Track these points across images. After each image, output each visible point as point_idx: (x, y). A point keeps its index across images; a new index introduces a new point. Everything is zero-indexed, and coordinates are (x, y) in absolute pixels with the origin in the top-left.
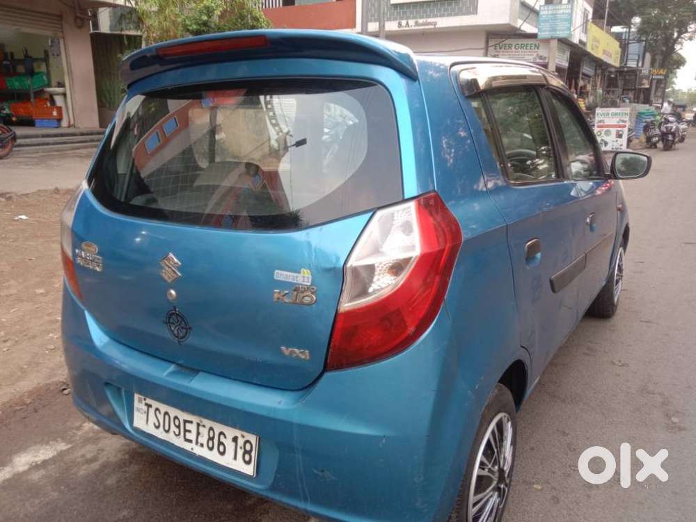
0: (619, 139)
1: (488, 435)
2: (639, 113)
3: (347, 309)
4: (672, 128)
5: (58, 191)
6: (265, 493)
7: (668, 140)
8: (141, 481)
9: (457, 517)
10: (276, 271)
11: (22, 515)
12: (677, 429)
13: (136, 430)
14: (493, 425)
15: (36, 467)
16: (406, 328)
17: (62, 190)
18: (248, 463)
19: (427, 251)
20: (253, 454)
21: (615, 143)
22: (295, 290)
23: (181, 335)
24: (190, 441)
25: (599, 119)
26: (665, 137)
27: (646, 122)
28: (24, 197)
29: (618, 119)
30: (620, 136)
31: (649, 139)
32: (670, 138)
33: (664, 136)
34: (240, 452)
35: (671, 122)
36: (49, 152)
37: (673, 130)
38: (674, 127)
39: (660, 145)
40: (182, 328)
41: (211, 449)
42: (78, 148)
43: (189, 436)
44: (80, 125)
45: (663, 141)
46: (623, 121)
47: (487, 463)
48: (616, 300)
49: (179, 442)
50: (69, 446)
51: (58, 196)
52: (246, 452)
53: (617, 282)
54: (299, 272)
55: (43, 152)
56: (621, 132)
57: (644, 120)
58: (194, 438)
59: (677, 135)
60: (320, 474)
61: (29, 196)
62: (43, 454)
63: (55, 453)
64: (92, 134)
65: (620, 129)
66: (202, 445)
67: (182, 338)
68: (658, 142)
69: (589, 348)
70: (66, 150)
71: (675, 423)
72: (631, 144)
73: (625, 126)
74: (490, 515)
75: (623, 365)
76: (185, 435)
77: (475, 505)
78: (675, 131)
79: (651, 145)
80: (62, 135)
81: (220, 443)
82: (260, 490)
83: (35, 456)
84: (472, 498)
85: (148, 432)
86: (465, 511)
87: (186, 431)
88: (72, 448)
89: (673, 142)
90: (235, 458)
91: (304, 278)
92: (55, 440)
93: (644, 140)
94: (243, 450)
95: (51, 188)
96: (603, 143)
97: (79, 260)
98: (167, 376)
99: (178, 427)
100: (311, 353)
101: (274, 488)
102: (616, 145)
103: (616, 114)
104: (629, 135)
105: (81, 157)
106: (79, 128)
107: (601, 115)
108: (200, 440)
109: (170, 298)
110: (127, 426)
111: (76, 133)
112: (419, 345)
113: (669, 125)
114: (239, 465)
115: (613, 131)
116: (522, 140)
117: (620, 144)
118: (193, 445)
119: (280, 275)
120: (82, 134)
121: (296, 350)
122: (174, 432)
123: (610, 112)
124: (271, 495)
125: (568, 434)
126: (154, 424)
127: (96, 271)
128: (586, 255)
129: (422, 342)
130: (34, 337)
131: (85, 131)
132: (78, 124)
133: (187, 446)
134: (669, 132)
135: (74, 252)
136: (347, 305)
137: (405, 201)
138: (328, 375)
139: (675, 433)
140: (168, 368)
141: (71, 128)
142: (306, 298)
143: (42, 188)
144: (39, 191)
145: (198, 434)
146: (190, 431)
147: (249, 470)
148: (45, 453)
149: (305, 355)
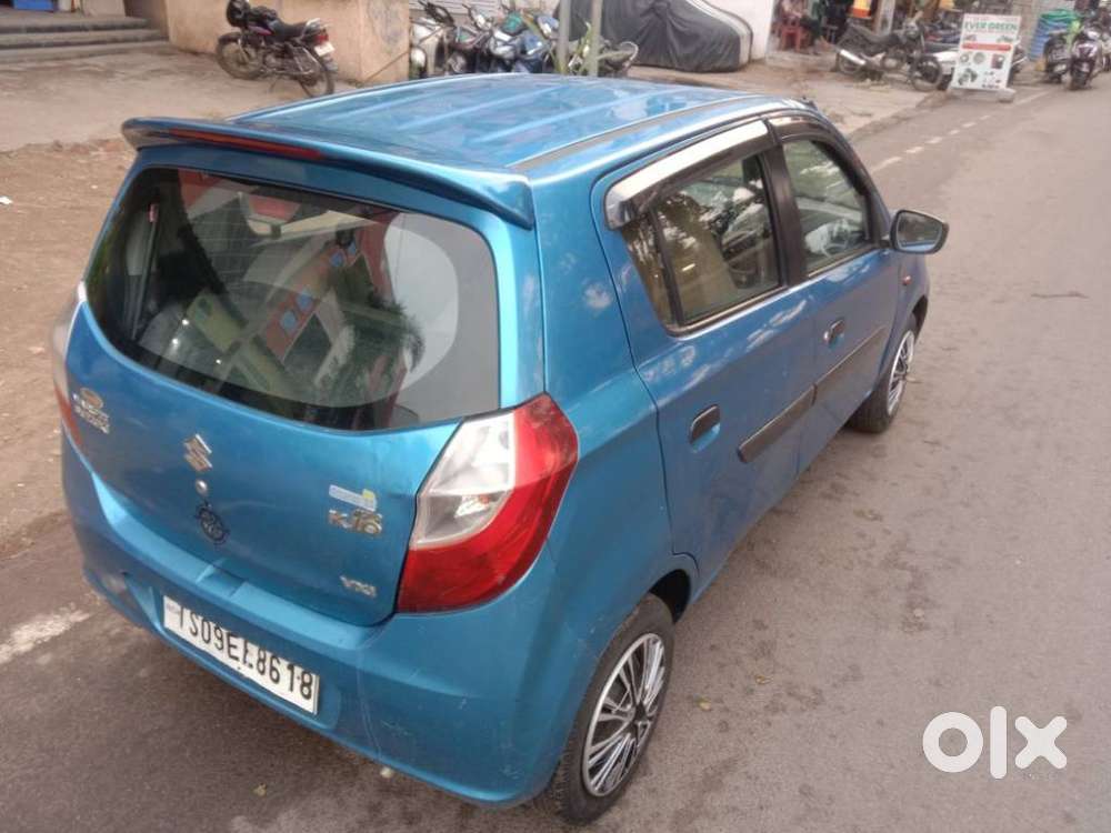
0: (994, 70)
1: (618, 670)
2: (1044, 16)
3: (421, 547)
4: (1090, 50)
5: (60, 146)
6: (327, 735)
7: (1079, 72)
8: (183, 675)
9: (565, 774)
10: (332, 487)
11: (27, 718)
12: (916, 628)
13: (167, 631)
14: (627, 657)
15: (42, 646)
16: (493, 576)
17: (67, 145)
18: (308, 697)
19: (524, 483)
20: (313, 688)
21: (990, 77)
22: (355, 515)
23: (217, 536)
24: (236, 659)
25: (968, 34)
26: (1076, 66)
27: (1051, 35)
28: (4, 157)
29: (999, 36)
30: (998, 65)
31: (1050, 66)
32: (1085, 68)
33: (1075, 63)
34: (297, 684)
35: (1092, 40)
36: (41, 60)
37: (1091, 55)
38: (1095, 49)
39: (1067, 78)
40: (218, 528)
41: (262, 673)
42: (91, 55)
43: (234, 652)
44: (92, 12)
45: (1072, 74)
46: (1007, 39)
47: (615, 705)
48: (890, 409)
49: (222, 657)
50: (86, 616)
51: (59, 156)
52: (304, 685)
53: (895, 385)
54: (361, 493)
55: (32, 61)
56: (1000, 59)
57: (1048, 33)
58: (241, 657)
59: (1098, 62)
60: (391, 727)
61: (12, 155)
62: (50, 627)
63: (68, 627)
64: (112, 28)
65: (999, 53)
66: (251, 666)
67: (220, 539)
68: (1064, 72)
69: (834, 486)
70: (70, 58)
71: (918, 618)
72: (1018, 75)
73: (1008, 49)
74: (618, 760)
75: (875, 519)
76: (229, 652)
77: (592, 756)
78: (1095, 57)
79: (1052, 78)
80: (61, 29)
81: (273, 669)
82: (322, 729)
83: (41, 630)
84: (589, 749)
85: (184, 637)
86: (578, 765)
87: (230, 646)
88: (89, 619)
89: (1089, 76)
90: (291, 689)
91: (367, 500)
92: (66, 604)
93: (1043, 67)
94: (300, 682)
95: (48, 140)
96: (969, 75)
97: (78, 410)
98: (202, 581)
99: (221, 639)
100: (378, 591)
101: (337, 731)
102: (990, 80)
103: (998, 26)
104: (1013, 61)
105: (95, 74)
106: (89, 15)
107: (972, 27)
108: (248, 658)
109: (200, 491)
110: (157, 625)
111: (86, 25)
112: (511, 595)
113: (1087, 45)
114: (295, 697)
115: (989, 55)
116: (837, 60)
117: (997, 78)
118: (240, 664)
119: (337, 492)
120: (96, 28)
121: (359, 584)
122: (216, 645)
123: (988, 22)
124: (335, 738)
125: (766, 628)
126: (191, 630)
127: (102, 431)
128: (816, 387)
129: (515, 592)
130: (31, 434)
131: (100, 21)
132: (88, 8)
133: (233, 665)
134: (1085, 58)
135: (71, 397)
136: (420, 542)
137: (501, 411)
138: (398, 617)
139: (911, 633)
140: (203, 570)
141: (77, 14)
142: (370, 527)
143: (33, 140)
144: (29, 145)
145: (246, 651)
146: (235, 647)
147: (309, 706)
148: (53, 626)
149: (369, 590)
